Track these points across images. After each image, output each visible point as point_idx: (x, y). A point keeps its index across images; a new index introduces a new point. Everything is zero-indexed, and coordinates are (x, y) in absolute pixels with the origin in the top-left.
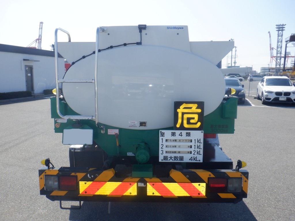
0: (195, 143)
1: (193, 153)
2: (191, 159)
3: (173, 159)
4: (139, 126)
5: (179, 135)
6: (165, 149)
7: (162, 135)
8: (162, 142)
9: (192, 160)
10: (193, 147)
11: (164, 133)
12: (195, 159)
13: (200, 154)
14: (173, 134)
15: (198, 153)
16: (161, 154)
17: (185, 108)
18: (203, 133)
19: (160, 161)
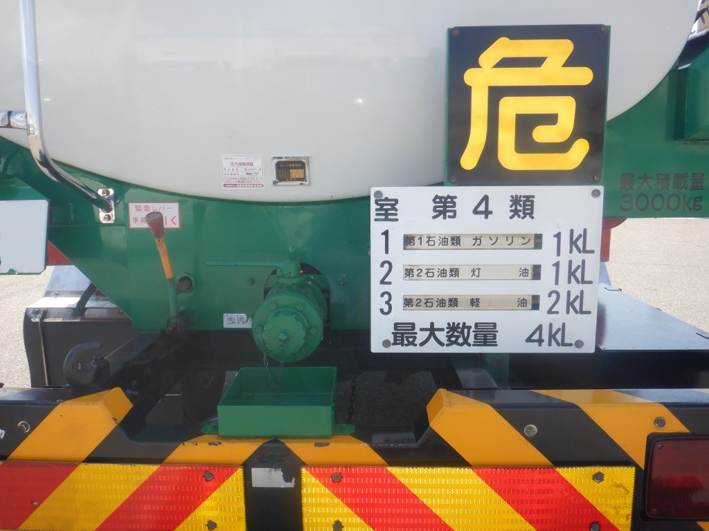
0: (558, 254)
1: (545, 303)
2: (536, 337)
3: (442, 336)
4: (275, 183)
5: (476, 212)
6: (401, 287)
7: (386, 214)
8: (387, 252)
9: (540, 341)
10: (547, 273)
11: (396, 201)
12: (559, 337)
13: (582, 312)
14: (444, 207)
15: (570, 304)
16: (382, 310)
17: (506, 63)
18: (601, 199)
19: (376, 347)
